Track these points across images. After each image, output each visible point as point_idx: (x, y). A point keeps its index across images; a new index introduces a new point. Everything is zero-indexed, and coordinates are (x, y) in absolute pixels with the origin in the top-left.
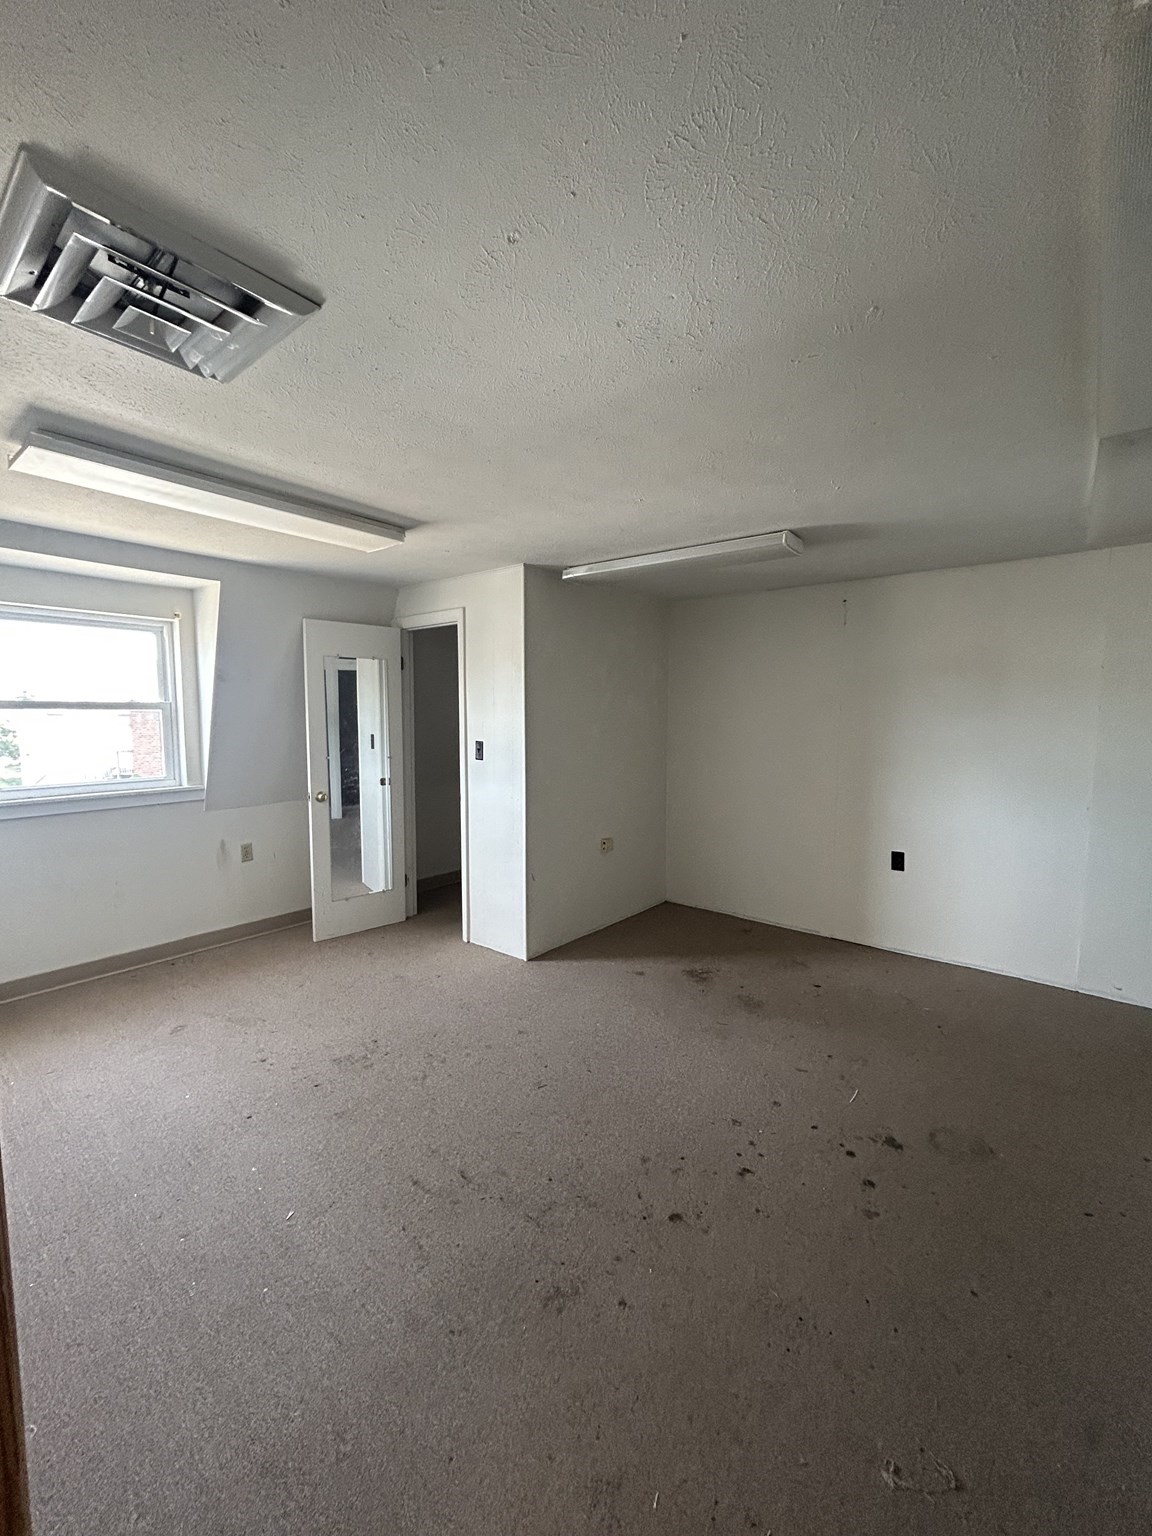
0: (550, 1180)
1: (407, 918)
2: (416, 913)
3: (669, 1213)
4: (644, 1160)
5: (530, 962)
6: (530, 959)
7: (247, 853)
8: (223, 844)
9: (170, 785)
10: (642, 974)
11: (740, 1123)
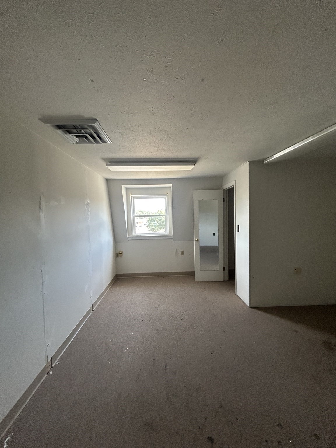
0: (185, 387)
1: (224, 281)
2: (228, 280)
3: (209, 435)
4: (221, 407)
5: (251, 309)
6: (251, 307)
7: (183, 253)
8: (177, 250)
9: (166, 234)
10: (296, 332)
11: (282, 428)
